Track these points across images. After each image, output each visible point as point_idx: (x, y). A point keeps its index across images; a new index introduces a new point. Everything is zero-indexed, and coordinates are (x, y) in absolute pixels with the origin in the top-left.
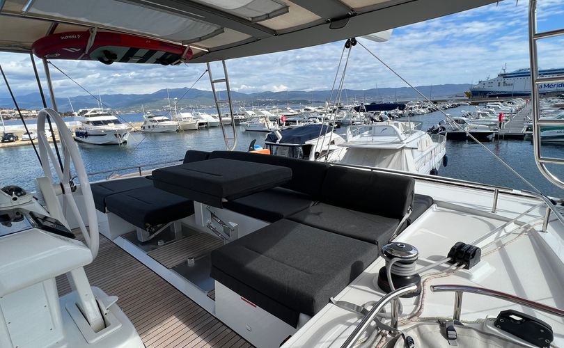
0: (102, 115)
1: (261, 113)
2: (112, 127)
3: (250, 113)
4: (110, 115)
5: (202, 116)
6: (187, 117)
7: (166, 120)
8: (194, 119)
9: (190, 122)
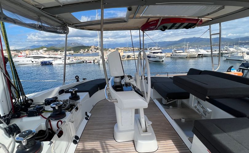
0: (156, 50)
1: (240, 50)
2: (159, 54)
3: (232, 49)
4: (159, 50)
5: (200, 51)
6: (193, 51)
7: (182, 52)
8: (196, 52)
9: (194, 53)
